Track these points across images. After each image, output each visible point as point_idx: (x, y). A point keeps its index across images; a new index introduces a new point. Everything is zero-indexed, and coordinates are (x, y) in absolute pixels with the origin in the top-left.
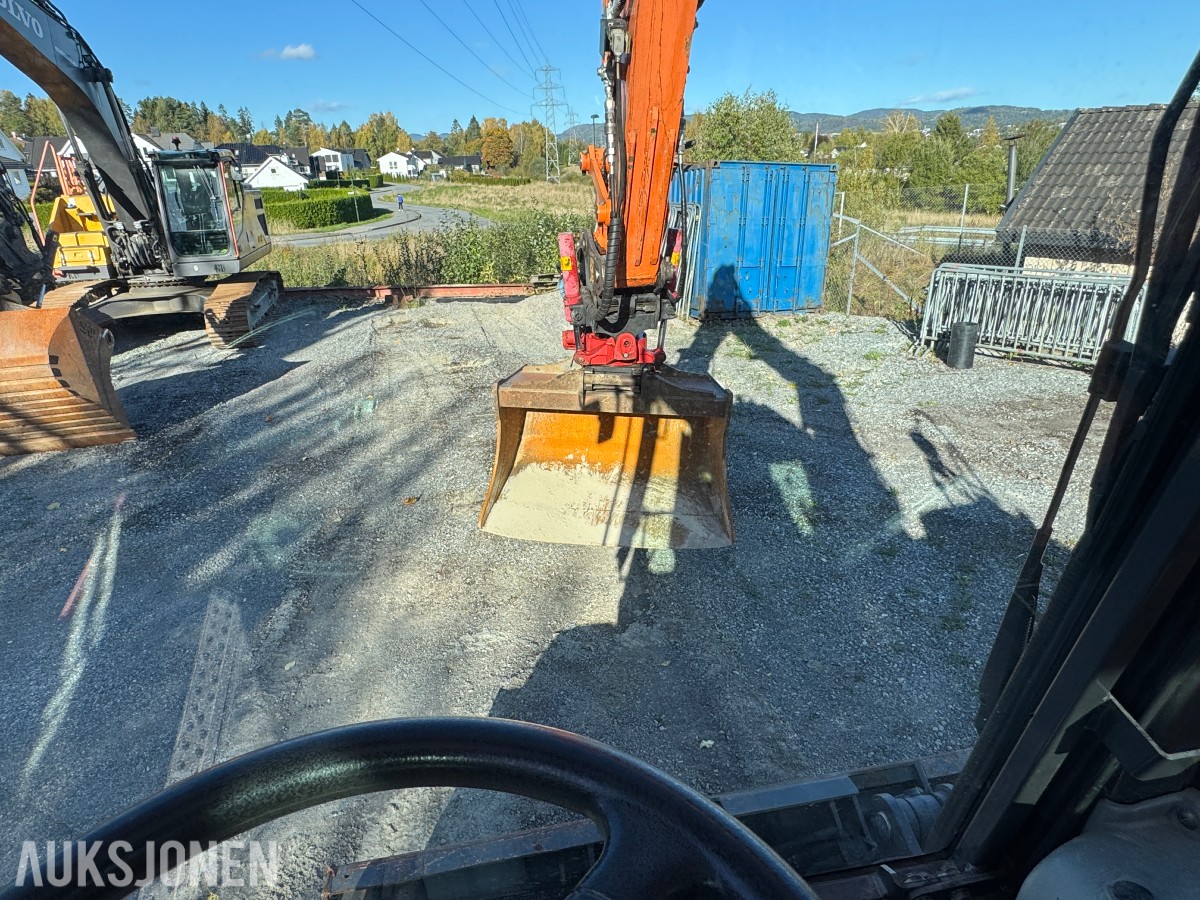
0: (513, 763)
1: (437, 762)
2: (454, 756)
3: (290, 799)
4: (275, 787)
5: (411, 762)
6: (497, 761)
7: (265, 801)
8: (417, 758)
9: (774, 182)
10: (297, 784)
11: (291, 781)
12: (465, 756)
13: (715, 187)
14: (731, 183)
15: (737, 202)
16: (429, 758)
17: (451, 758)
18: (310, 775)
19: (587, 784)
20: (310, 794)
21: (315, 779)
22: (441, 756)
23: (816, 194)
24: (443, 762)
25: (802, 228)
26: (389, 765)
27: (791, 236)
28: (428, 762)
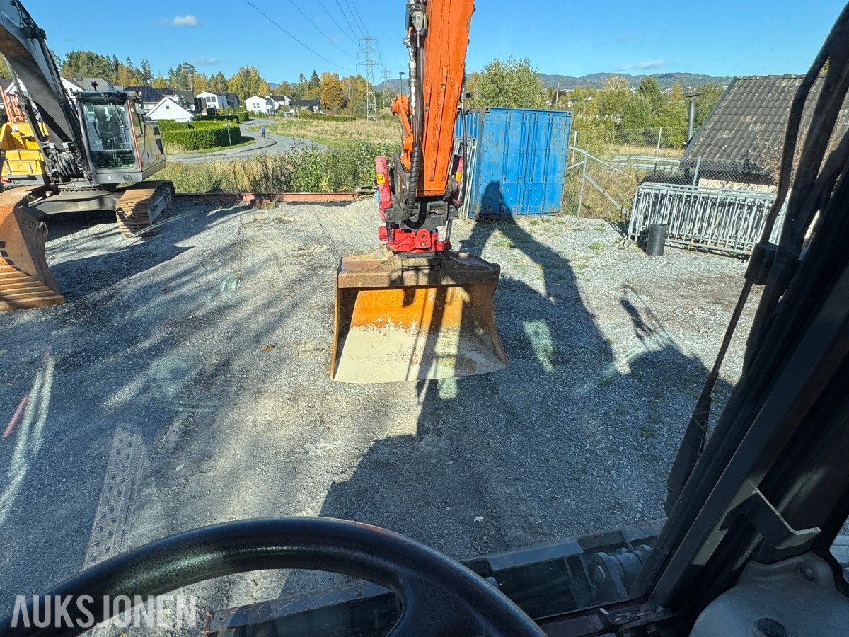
0: (336, 550)
1: (280, 551)
2: (293, 546)
3: (170, 581)
4: (156, 573)
5: (261, 552)
6: (324, 549)
7: (150, 583)
8: (265, 548)
9: (528, 123)
10: (175, 570)
11: (169, 568)
12: (301, 546)
13: (487, 125)
14: (498, 123)
15: (502, 137)
16: (274, 548)
17: (290, 548)
18: (184, 563)
19: (389, 565)
20: (185, 577)
21: (188, 566)
22: (282, 546)
23: (557, 132)
24: (284, 551)
25: (547, 156)
26: (243, 554)
27: (539, 161)
28: (273, 551)
